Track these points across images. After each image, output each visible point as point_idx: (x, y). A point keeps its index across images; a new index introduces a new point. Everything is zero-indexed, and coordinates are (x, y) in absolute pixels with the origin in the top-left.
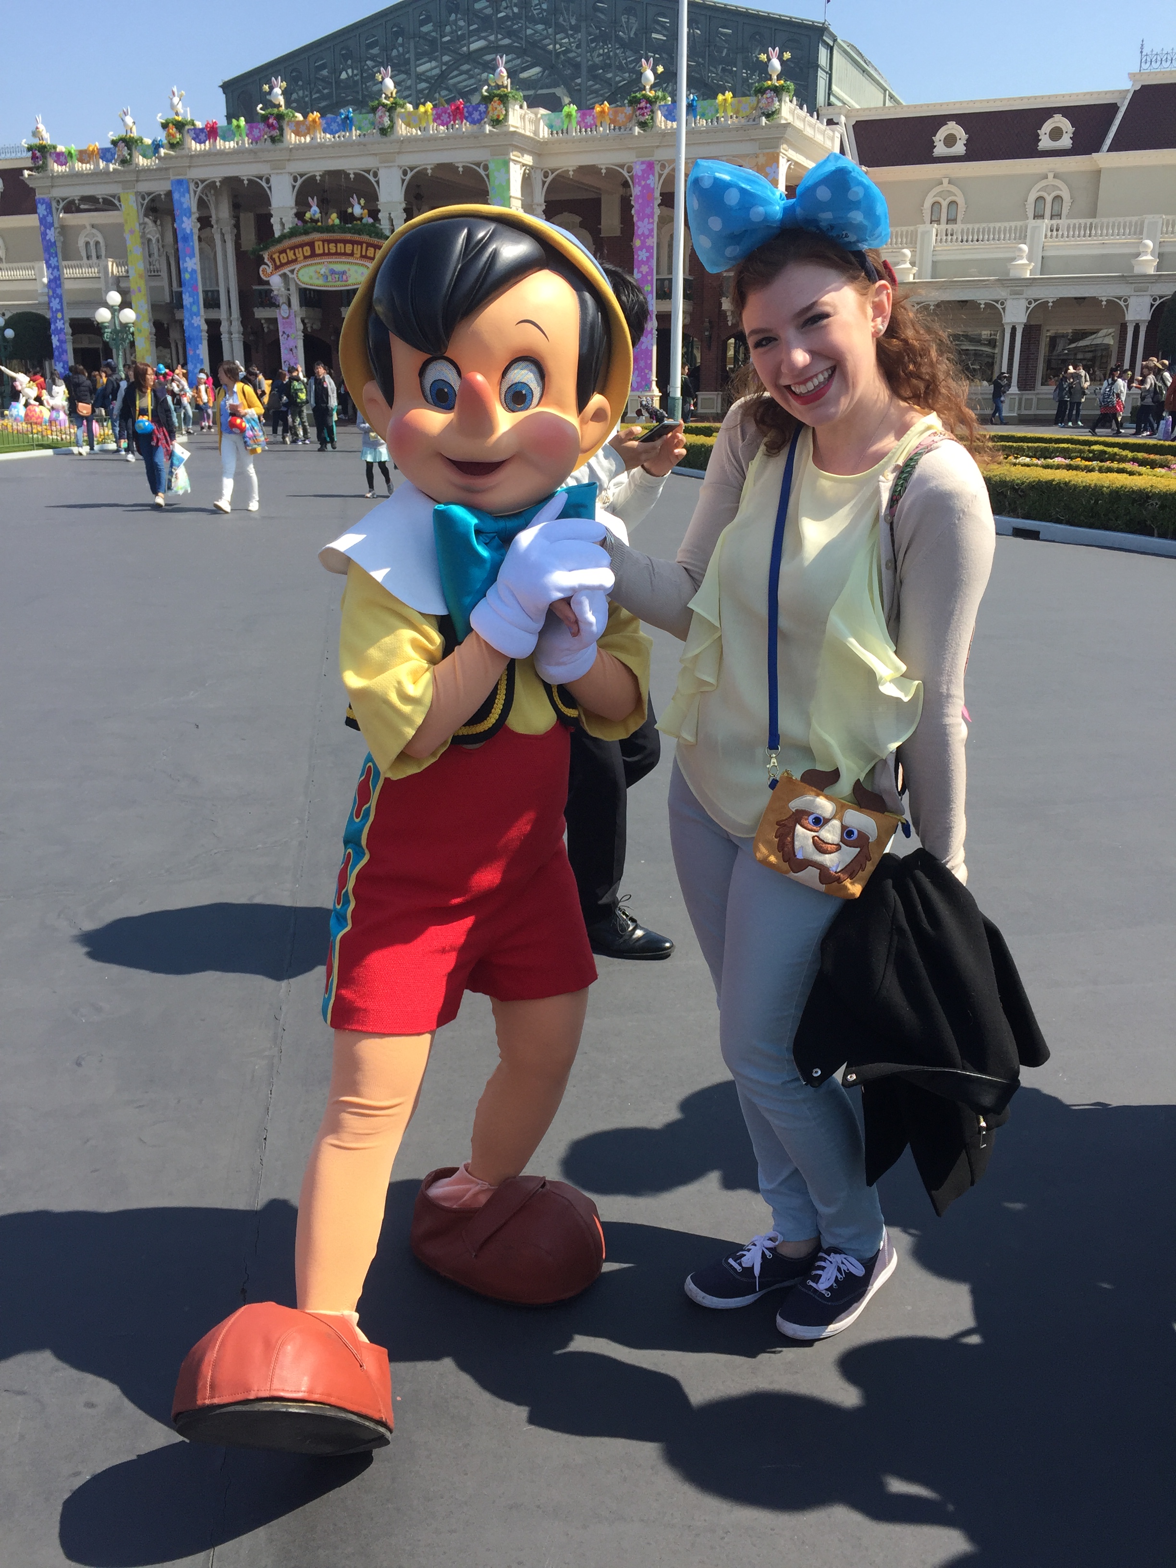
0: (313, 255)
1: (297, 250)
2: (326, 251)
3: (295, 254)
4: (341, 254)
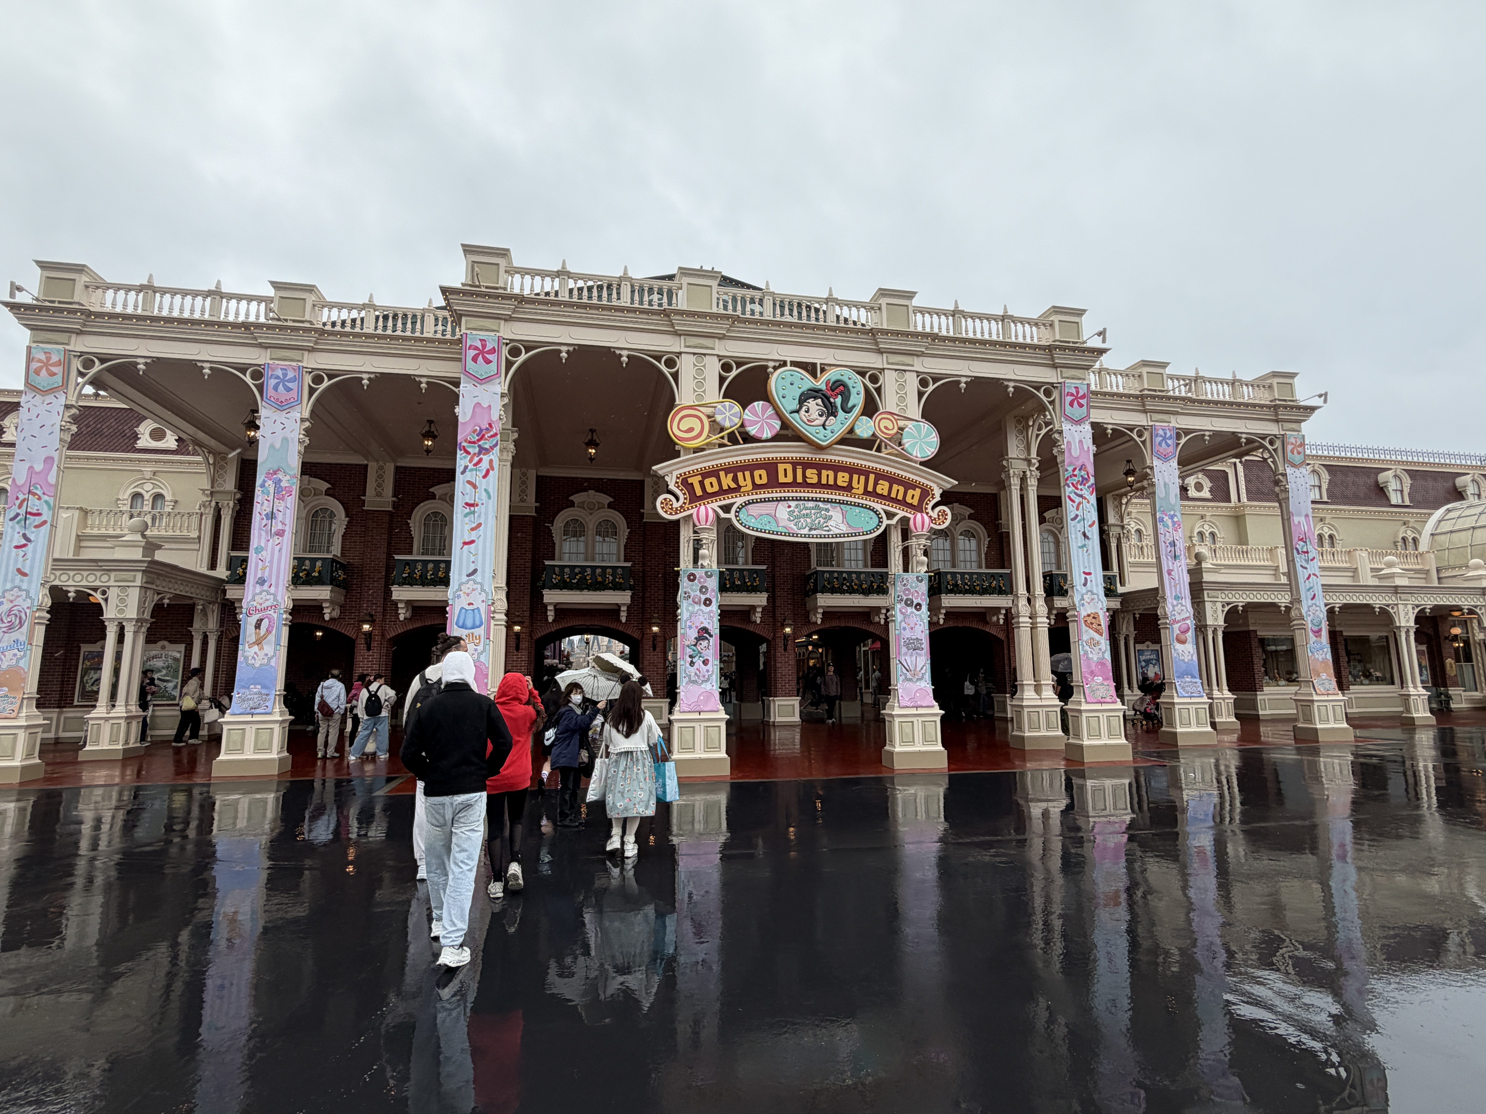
0: (773, 483)
1: (740, 475)
2: (800, 479)
3: (735, 479)
4: (827, 486)
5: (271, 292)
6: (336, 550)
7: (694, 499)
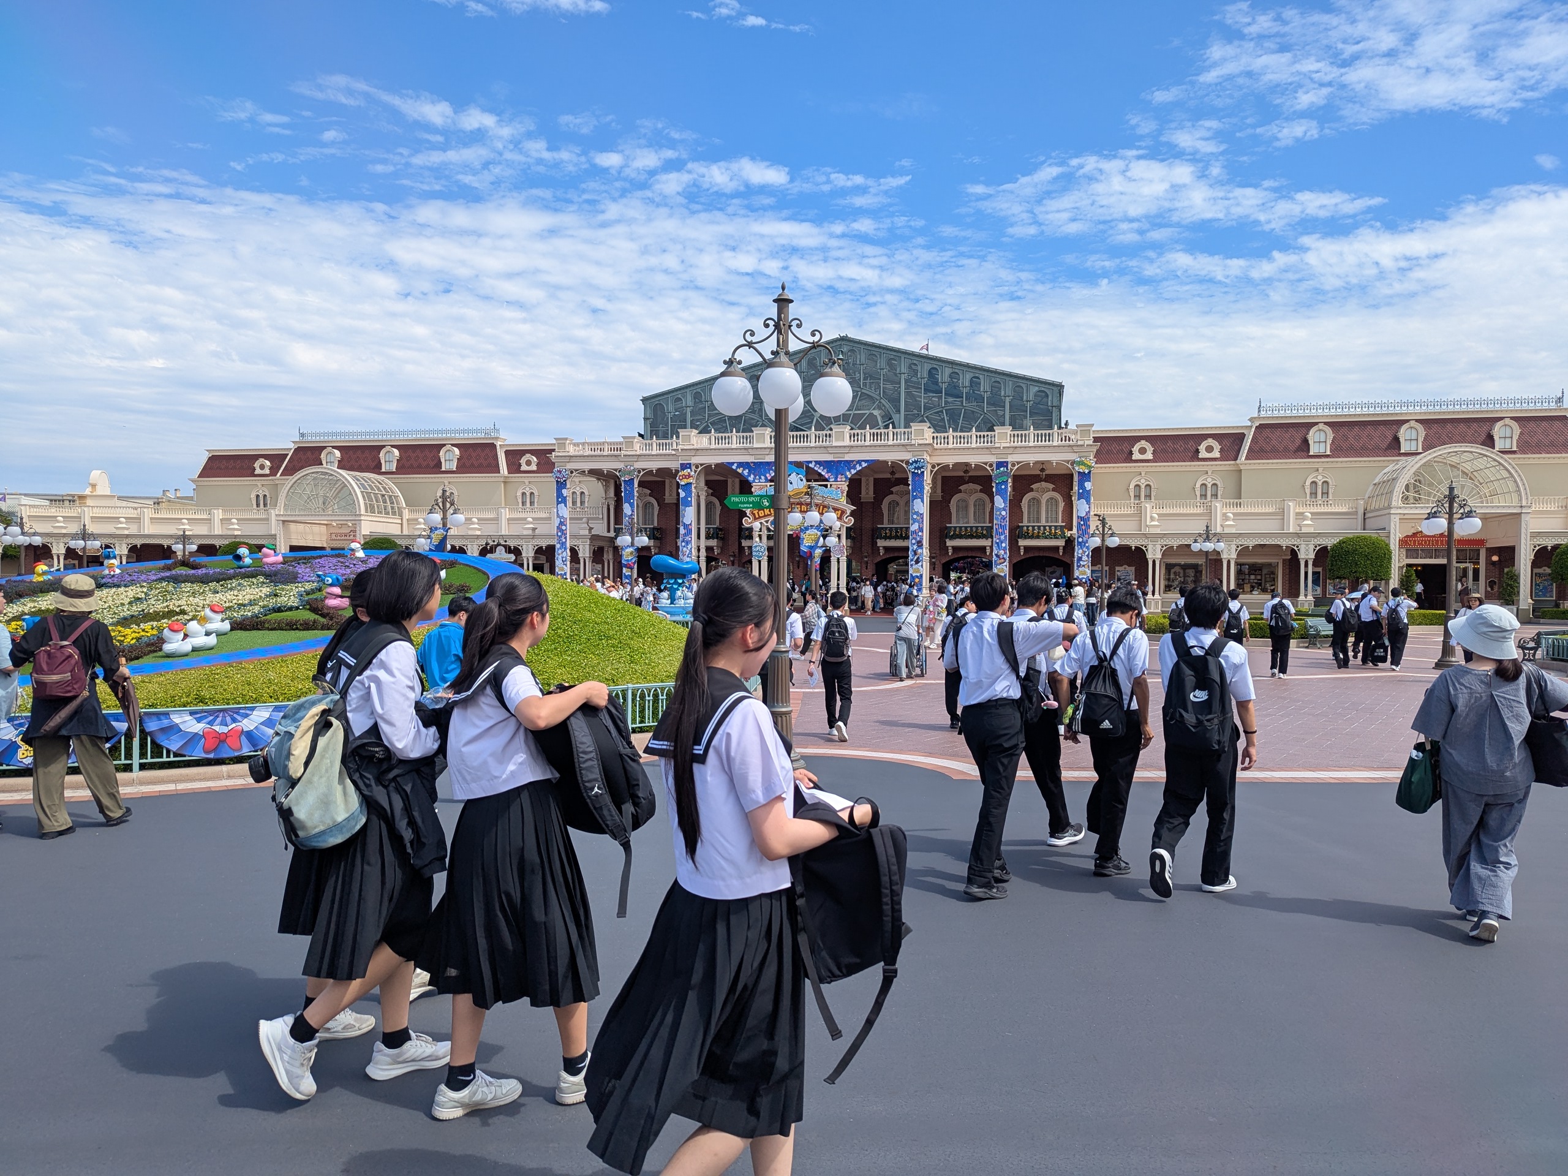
5: (622, 440)
6: (656, 524)
7: (755, 519)
